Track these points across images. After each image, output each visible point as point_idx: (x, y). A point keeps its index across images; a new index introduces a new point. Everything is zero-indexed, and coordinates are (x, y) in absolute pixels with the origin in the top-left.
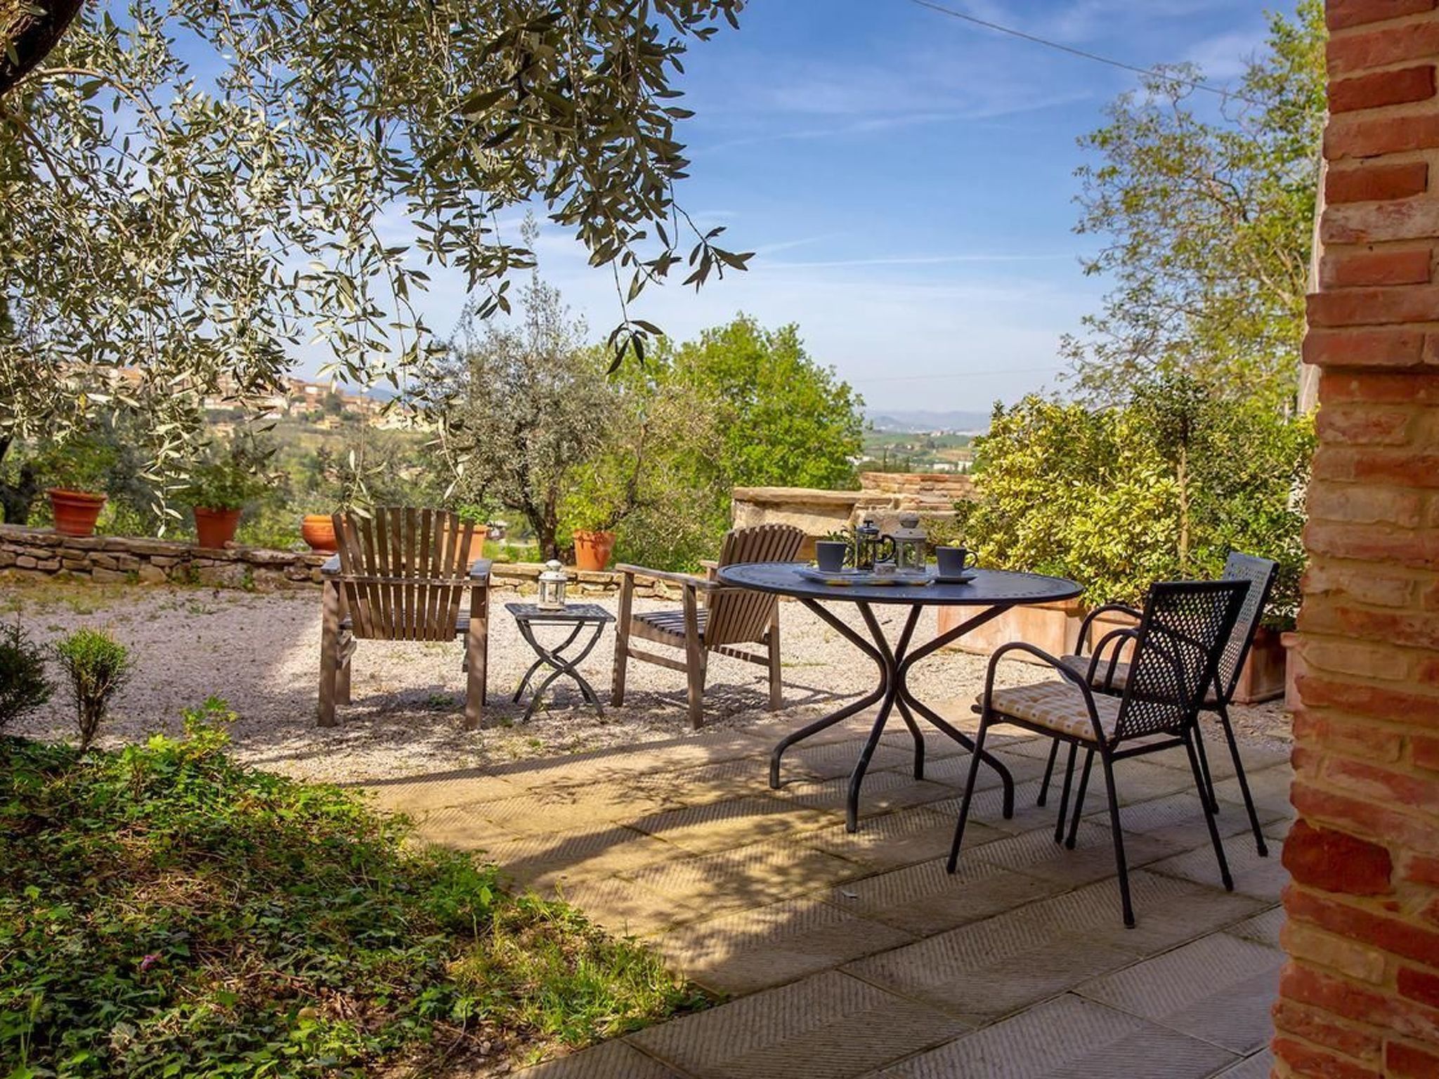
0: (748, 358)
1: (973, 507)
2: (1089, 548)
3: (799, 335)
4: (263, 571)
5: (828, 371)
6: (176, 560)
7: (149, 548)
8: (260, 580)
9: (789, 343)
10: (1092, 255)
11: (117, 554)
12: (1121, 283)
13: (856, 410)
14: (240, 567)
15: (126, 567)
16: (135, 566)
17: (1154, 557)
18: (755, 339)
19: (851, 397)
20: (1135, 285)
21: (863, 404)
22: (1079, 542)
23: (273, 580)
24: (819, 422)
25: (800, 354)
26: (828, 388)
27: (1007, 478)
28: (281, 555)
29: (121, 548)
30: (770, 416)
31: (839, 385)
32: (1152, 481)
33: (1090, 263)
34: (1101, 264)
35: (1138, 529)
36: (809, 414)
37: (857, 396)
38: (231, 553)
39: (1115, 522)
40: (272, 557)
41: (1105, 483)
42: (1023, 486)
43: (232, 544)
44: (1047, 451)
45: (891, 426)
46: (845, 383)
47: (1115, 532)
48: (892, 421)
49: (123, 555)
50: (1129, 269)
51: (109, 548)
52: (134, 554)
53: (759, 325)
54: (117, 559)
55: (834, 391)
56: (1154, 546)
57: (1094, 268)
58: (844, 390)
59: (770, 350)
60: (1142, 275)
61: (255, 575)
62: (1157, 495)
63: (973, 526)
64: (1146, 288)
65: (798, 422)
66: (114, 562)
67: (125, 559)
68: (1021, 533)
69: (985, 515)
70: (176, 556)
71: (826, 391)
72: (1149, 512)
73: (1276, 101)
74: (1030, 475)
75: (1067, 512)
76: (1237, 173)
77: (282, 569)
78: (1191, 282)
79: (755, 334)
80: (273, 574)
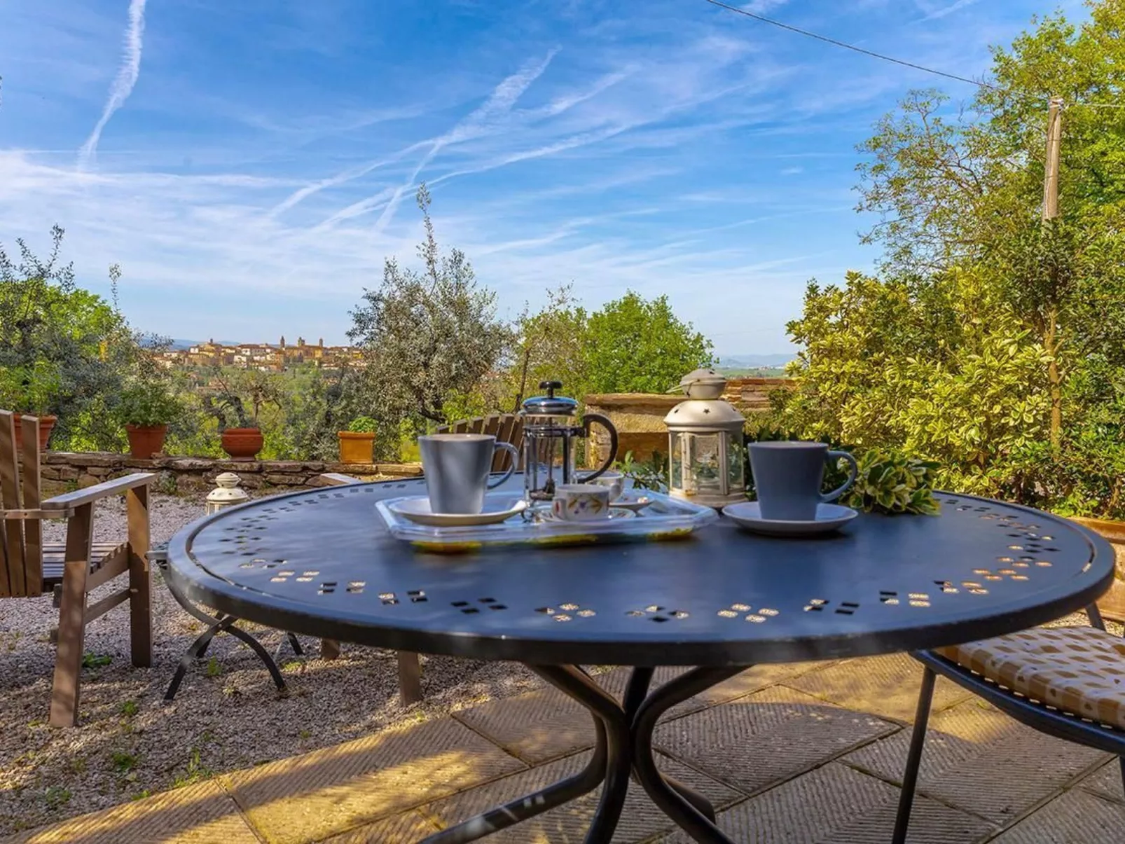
0: (637, 319)
1: (789, 396)
2: (931, 435)
3: (668, 304)
4: (185, 476)
5: (687, 327)
6: (110, 470)
7: (86, 460)
8: (182, 484)
9: (662, 309)
10: (866, 230)
11: (59, 467)
12: (888, 249)
13: (707, 351)
14: (165, 474)
15: (65, 477)
16: (74, 476)
17: (1018, 442)
18: (640, 308)
19: (704, 342)
20: (898, 249)
21: (712, 347)
22: (918, 428)
23: (193, 483)
24: (683, 360)
25: (670, 316)
26: (688, 337)
27: (826, 360)
28: (199, 462)
29: (63, 461)
30: (650, 357)
31: (696, 335)
32: (1012, 350)
33: (866, 236)
34: (874, 236)
35: (997, 409)
36: (675, 355)
37: (708, 341)
38: (155, 462)
39: (965, 402)
40: (191, 464)
41: (944, 358)
42: (846, 368)
43: (157, 454)
44: (869, 330)
45: (733, 365)
46: (699, 334)
47: (965, 414)
48: (735, 362)
49: (64, 467)
50: (892, 240)
51: (52, 461)
52: (73, 466)
53: (642, 299)
54: (59, 470)
55: (692, 339)
56: (1017, 431)
57: (867, 240)
58: (699, 338)
59: (650, 314)
60: (902, 244)
61: (178, 481)
62: (1022, 367)
63: (790, 416)
64: (907, 251)
65: (669, 361)
66: (57, 473)
67: (66, 470)
68: (844, 420)
69: (803, 402)
70: (109, 466)
71: (687, 339)
72: (1010, 388)
73: (1000, 112)
74: (852, 356)
75: (899, 396)
76: (975, 161)
77: (201, 475)
78: (938, 246)
79: (639, 304)
80: (193, 479)
